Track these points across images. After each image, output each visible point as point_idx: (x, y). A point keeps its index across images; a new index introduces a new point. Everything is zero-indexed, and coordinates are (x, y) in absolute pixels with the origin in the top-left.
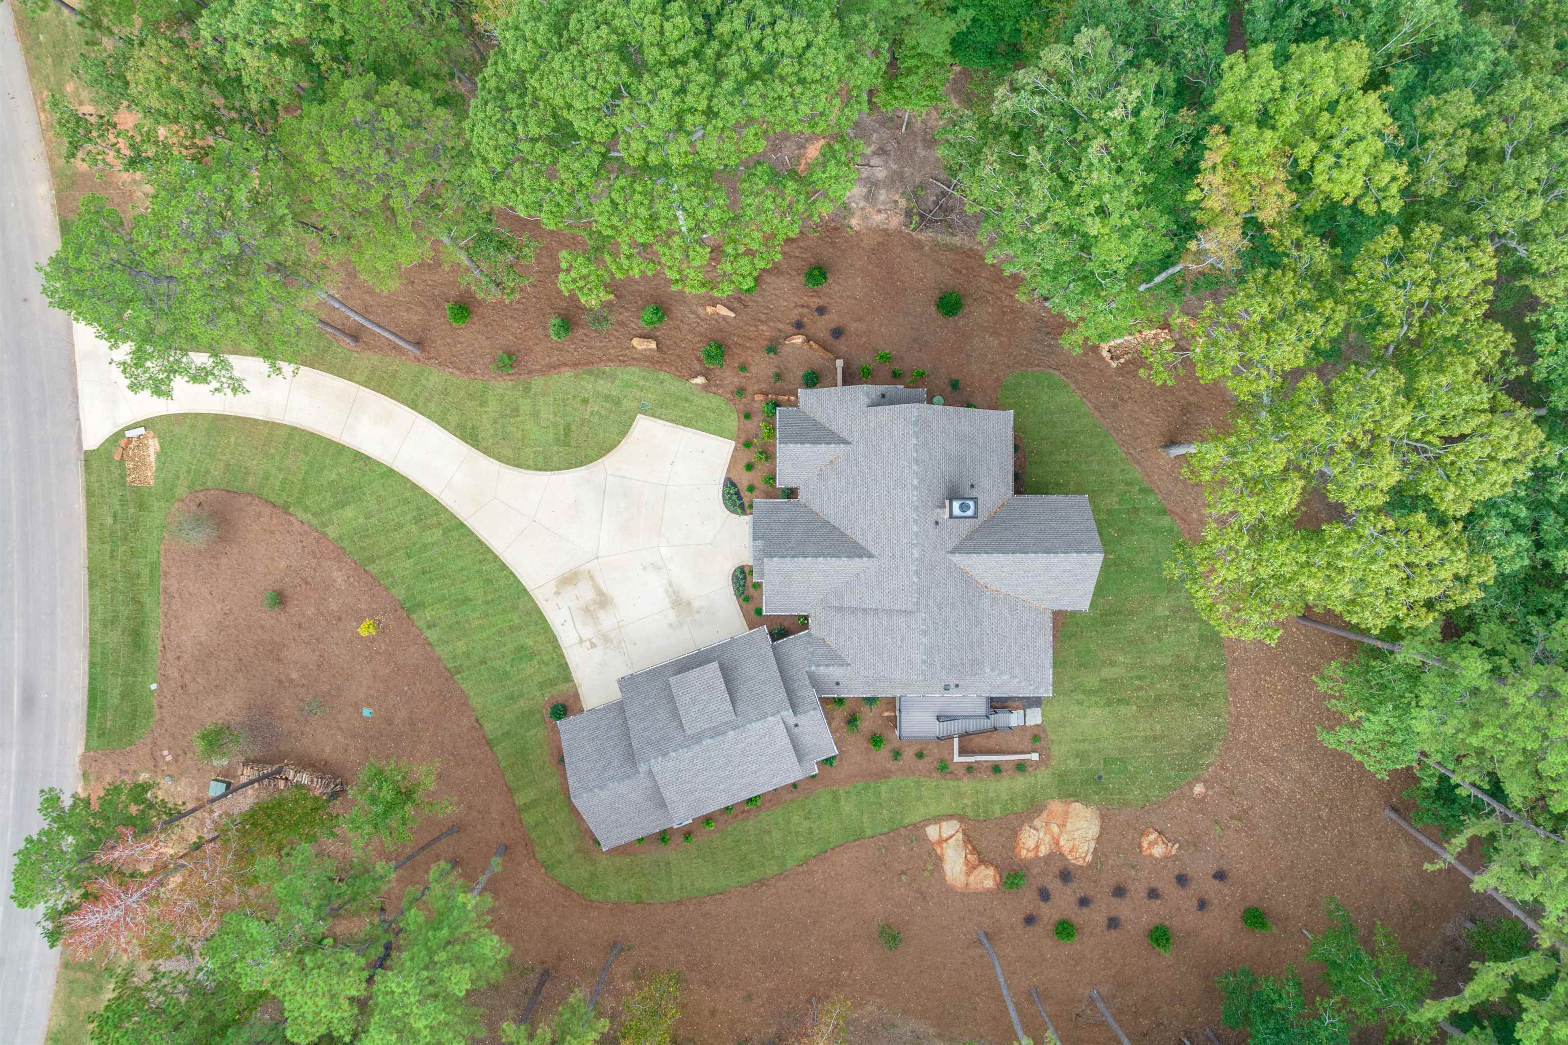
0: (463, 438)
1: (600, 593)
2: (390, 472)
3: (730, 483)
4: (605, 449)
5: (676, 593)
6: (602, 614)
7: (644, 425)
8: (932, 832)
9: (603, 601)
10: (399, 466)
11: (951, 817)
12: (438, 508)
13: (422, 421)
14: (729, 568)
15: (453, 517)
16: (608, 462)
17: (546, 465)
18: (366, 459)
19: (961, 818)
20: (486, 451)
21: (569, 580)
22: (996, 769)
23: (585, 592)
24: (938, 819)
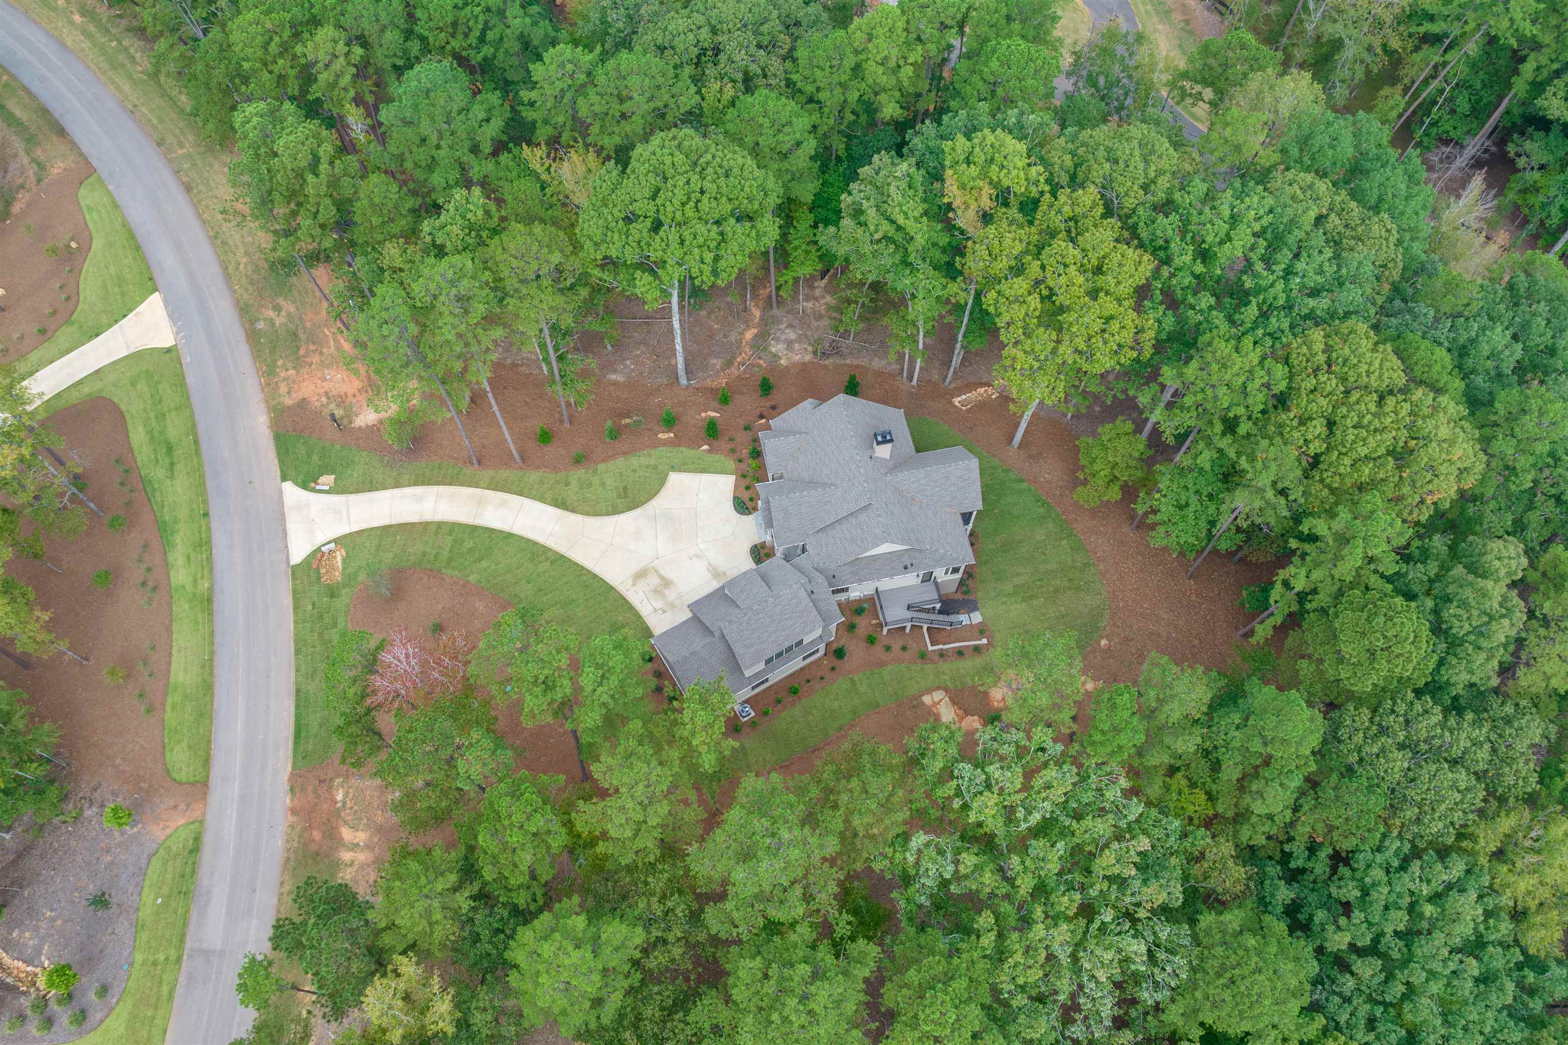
0: (557, 506)
1: (662, 578)
2: (509, 535)
3: (735, 498)
4: (652, 494)
5: (715, 569)
6: (667, 592)
7: (674, 478)
8: (927, 699)
9: (666, 583)
10: (517, 530)
11: (938, 688)
12: (545, 549)
13: (527, 502)
14: (747, 547)
15: (556, 553)
16: (656, 503)
17: (615, 511)
18: (492, 530)
19: (946, 690)
20: (573, 511)
21: (641, 575)
22: (960, 653)
23: (654, 581)
24: (929, 691)
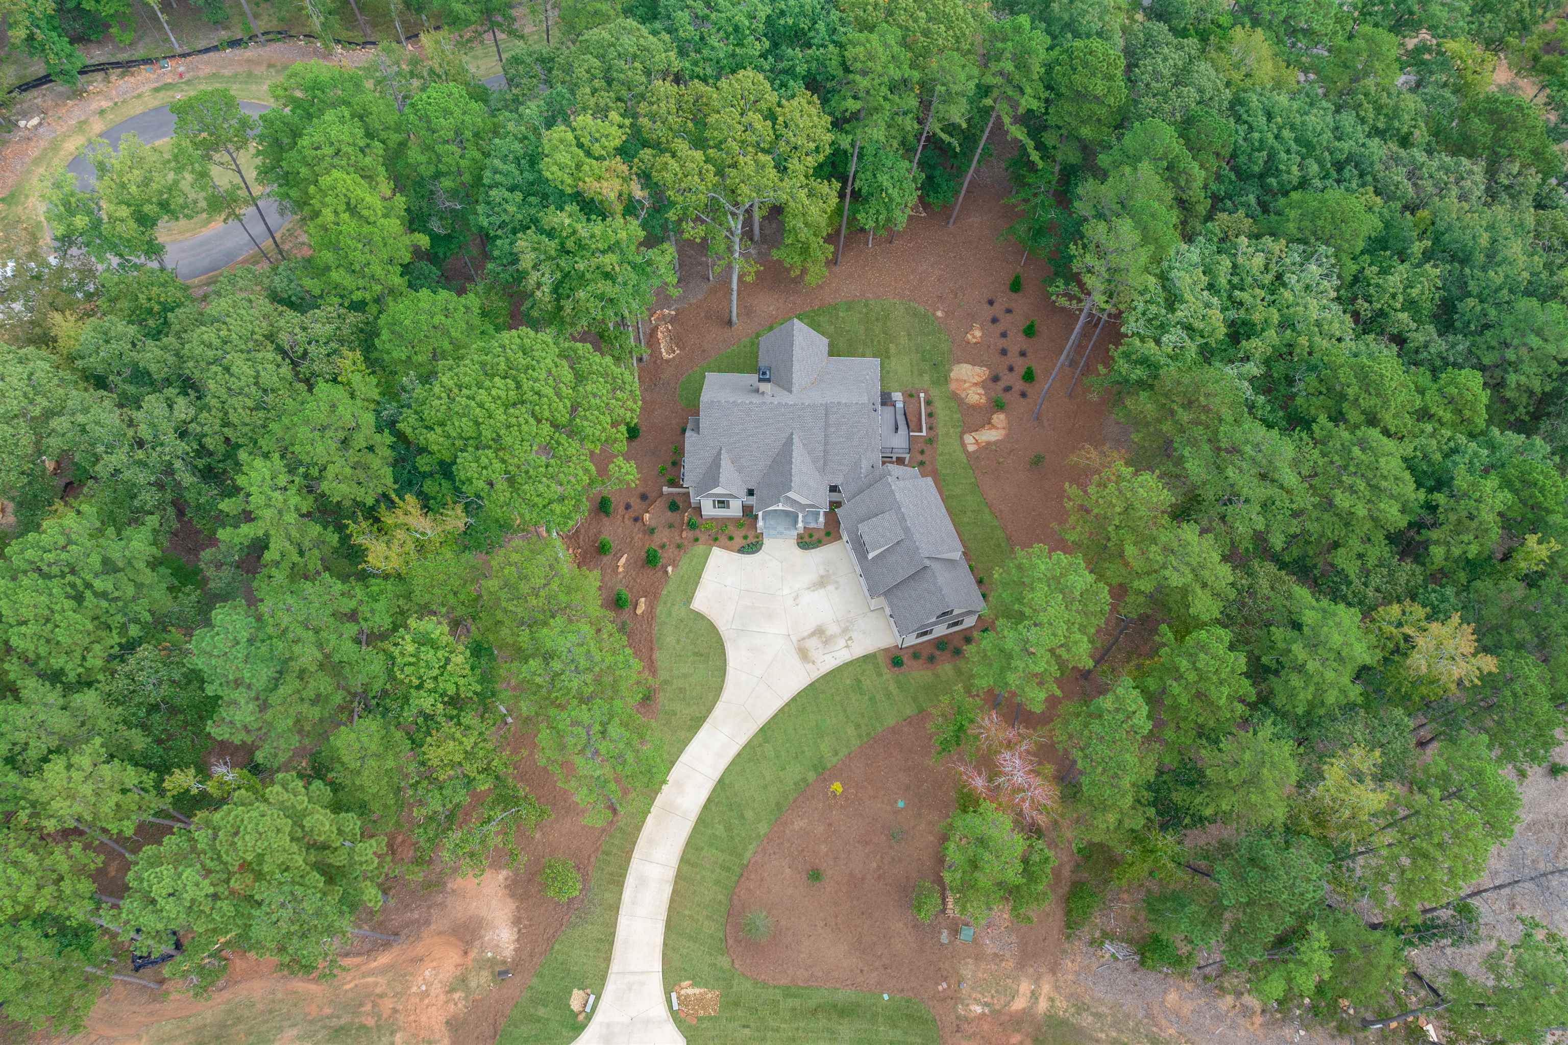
0: (698, 728)
1: (813, 634)
3: (741, 551)
4: (712, 629)
5: (814, 585)
6: (829, 633)
7: (698, 604)
8: (971, 448)
9: (819, 632)
10: (717, 776)
11: (961, 438)
14: (799, 552)
15: (755, 736)
16: (723, 627)
17: (722, 670)
18: (709, 800)
19: (962, 434)
20: (710, 711)
21: (804, 655)
22: (930, 415)
24: (963, 445)
